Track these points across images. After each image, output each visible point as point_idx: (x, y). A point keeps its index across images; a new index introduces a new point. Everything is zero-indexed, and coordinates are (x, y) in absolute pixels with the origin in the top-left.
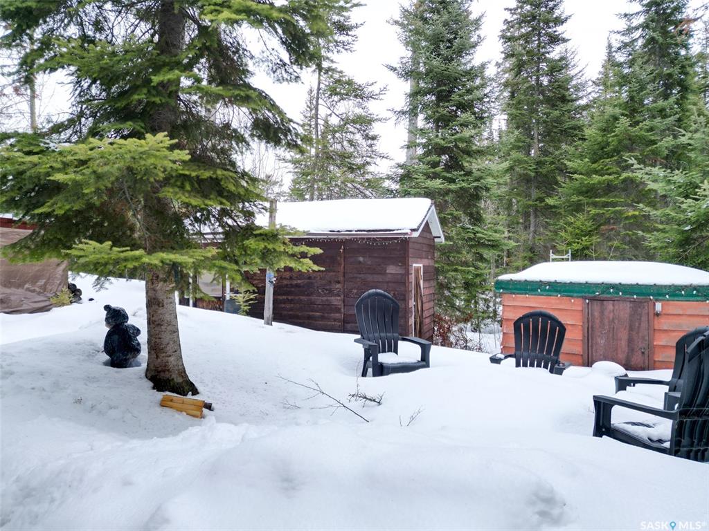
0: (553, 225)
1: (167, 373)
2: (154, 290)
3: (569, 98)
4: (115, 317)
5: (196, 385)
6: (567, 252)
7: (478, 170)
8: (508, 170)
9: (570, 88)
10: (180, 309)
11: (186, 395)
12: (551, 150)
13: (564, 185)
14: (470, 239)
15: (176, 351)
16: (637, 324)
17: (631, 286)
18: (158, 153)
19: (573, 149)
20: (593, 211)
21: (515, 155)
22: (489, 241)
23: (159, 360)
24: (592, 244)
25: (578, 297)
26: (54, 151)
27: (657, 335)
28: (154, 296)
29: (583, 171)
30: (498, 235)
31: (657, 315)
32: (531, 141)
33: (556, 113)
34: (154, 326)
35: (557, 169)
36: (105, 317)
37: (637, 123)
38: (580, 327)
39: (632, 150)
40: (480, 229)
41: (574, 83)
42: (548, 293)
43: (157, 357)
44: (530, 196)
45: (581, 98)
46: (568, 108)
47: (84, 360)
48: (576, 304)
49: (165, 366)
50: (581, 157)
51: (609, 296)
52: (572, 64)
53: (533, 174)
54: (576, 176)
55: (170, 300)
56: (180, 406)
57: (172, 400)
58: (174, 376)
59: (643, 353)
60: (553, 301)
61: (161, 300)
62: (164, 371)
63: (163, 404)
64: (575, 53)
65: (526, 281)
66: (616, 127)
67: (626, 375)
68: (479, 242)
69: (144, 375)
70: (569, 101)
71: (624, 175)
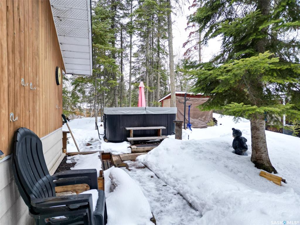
1: (261, 161)
2: (255, 123)
4: (237, 133)
5: (276, 169)
10: (267, 132)
11: (271, 173)
15: (265, 151)
18: (263, 61)
23: (257, 154)
26: (216, 68)
28: (254, 126)
34: (255, 139)
36: (232, 133)
43: (257, 153)
47: (225, 150)
49: (261, 157)
55: (262, 128)
56: (269, 177)
57: (265, 174)
58: (265, 163)
61: (258, 128)
62: (260, 160)
63: (261, 175)
69: (250, 160)
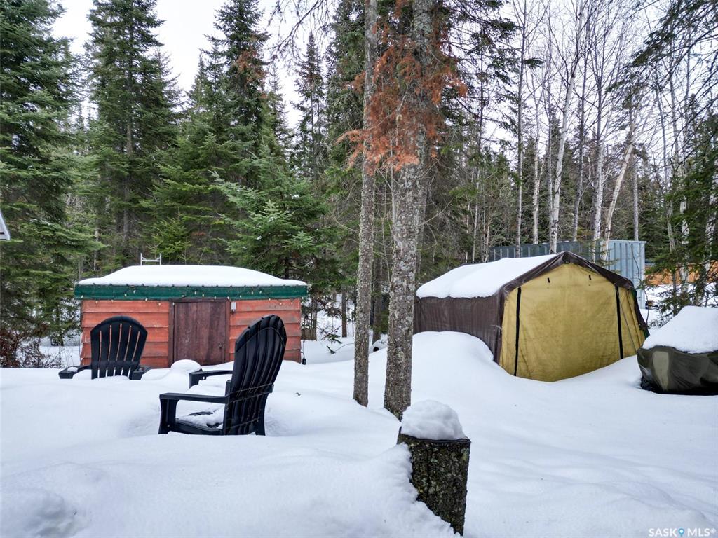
0: (147, 228)
3: (163, 103)
6: (158, 256)
7: (58, 159)
8: (97, 164)
9: (163, 94)
12: (146, 151)
13: (158, 189)
14: (48, 238)
16: (216, 322)
17: (212, 288)
19: (167, 154)
20: (185, 218)
21: (105, 149)
22: (73, 241)
24: (183, 249)
25: (165, 300)
27: (232, 330)
29: (177, 178)
30: (83, 235)
31: (233, 313)
32: (124, 138)
33: (150, 115)
35: (152, 171)
37: (222, 141)
38: (166, 330)
39: (218, 165)
40: (60, 227)
41: (167, 89)
42: (134, 297)
44: (123, 195)
45: (175, 105)
46: (162, 112)
48: (164, 307)
50: (174, 163)
51: (193, 298)
52: (165, 69)
53: (126, 173)
54: (169, 181)
59: (221, 348)
60: (140, 306)
64: (168, 60)
65: (111, 285)
66: (205, 141)
67: (201, 370)
68: (59, 242)
70: (163, 105)
71: (212, 187)
